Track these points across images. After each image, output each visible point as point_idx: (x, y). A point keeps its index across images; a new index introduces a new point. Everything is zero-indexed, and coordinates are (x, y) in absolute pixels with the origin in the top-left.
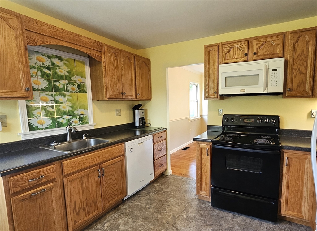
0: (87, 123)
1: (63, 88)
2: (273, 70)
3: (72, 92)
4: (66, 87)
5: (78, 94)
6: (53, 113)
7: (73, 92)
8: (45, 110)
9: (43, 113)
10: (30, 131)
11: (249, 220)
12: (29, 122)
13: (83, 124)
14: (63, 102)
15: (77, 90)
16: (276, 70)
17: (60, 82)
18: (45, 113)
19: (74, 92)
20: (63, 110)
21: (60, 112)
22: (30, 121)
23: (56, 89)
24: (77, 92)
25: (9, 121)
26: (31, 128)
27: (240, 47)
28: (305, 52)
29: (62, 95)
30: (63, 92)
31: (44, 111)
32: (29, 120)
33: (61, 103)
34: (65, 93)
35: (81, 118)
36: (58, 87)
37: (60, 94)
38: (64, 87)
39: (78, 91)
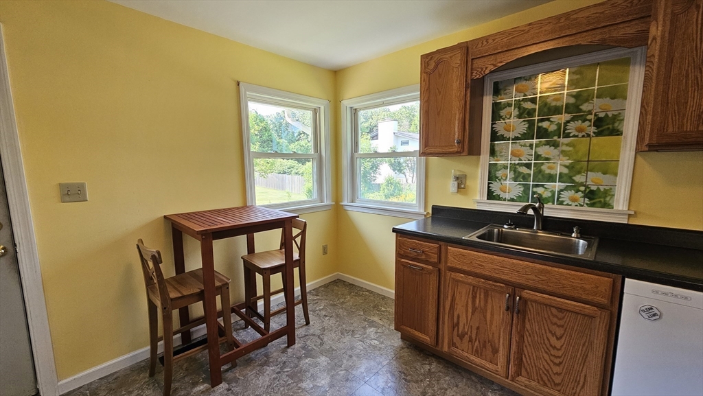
0: (606, 205)
1: (555, 130)
3: (577, 136)
4: (564, 127)
5: (593, 138)
6: (527, 176)
7: (580, 135)
8: (515, 171)
9: (510, 175)
10: (488, 199)
12: (489, 187)
13: (592, 205)
14: (552, 157)
15: (593, 129)
17: (551, 119)
18: (513, 176)
19: (583, 136)
20: (548, 171)
21: (540, 176)
22: (491, 185)
23: (543, 133)
24: (592, 134)
25: (469, 183)
26: (491, 195)
29: (551, 144)
30: (555, 138)
31: (512, 172)
32: (489, 183)
33: (547, 159)
34: (559, 139)
35: (592, 192)
36: (546, 130)
37: (547, 143)
38: (559, 128)
39: (594, 133)
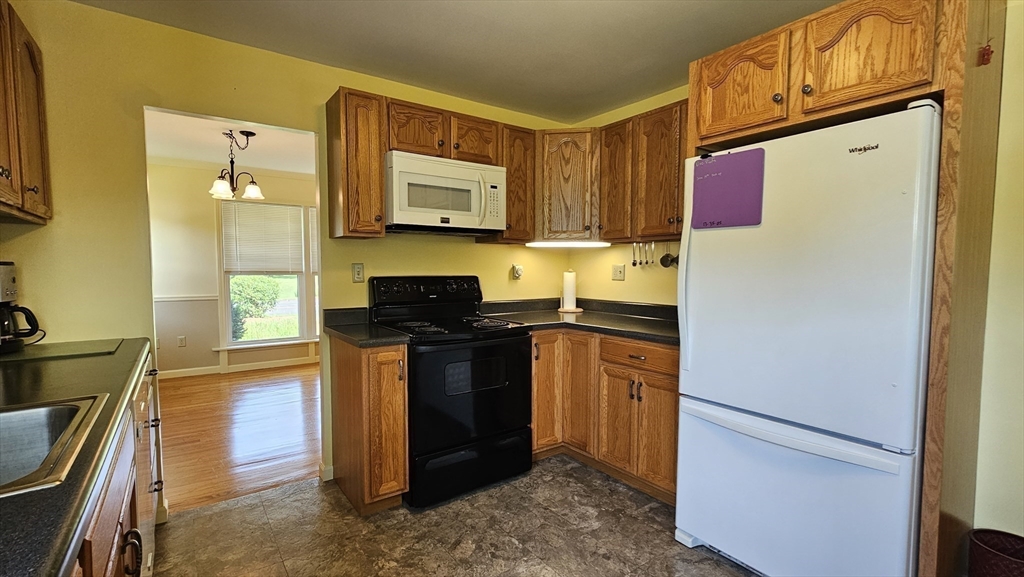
2: (492, 187)
11: (494, 491)
16: (495, 187)
27: (429, 122)
28: (523, 166)
